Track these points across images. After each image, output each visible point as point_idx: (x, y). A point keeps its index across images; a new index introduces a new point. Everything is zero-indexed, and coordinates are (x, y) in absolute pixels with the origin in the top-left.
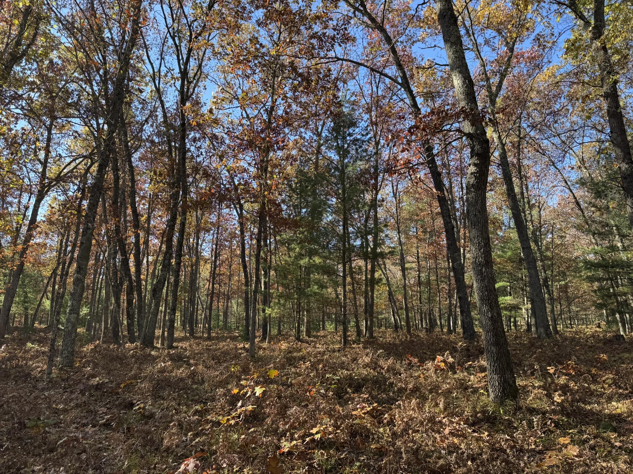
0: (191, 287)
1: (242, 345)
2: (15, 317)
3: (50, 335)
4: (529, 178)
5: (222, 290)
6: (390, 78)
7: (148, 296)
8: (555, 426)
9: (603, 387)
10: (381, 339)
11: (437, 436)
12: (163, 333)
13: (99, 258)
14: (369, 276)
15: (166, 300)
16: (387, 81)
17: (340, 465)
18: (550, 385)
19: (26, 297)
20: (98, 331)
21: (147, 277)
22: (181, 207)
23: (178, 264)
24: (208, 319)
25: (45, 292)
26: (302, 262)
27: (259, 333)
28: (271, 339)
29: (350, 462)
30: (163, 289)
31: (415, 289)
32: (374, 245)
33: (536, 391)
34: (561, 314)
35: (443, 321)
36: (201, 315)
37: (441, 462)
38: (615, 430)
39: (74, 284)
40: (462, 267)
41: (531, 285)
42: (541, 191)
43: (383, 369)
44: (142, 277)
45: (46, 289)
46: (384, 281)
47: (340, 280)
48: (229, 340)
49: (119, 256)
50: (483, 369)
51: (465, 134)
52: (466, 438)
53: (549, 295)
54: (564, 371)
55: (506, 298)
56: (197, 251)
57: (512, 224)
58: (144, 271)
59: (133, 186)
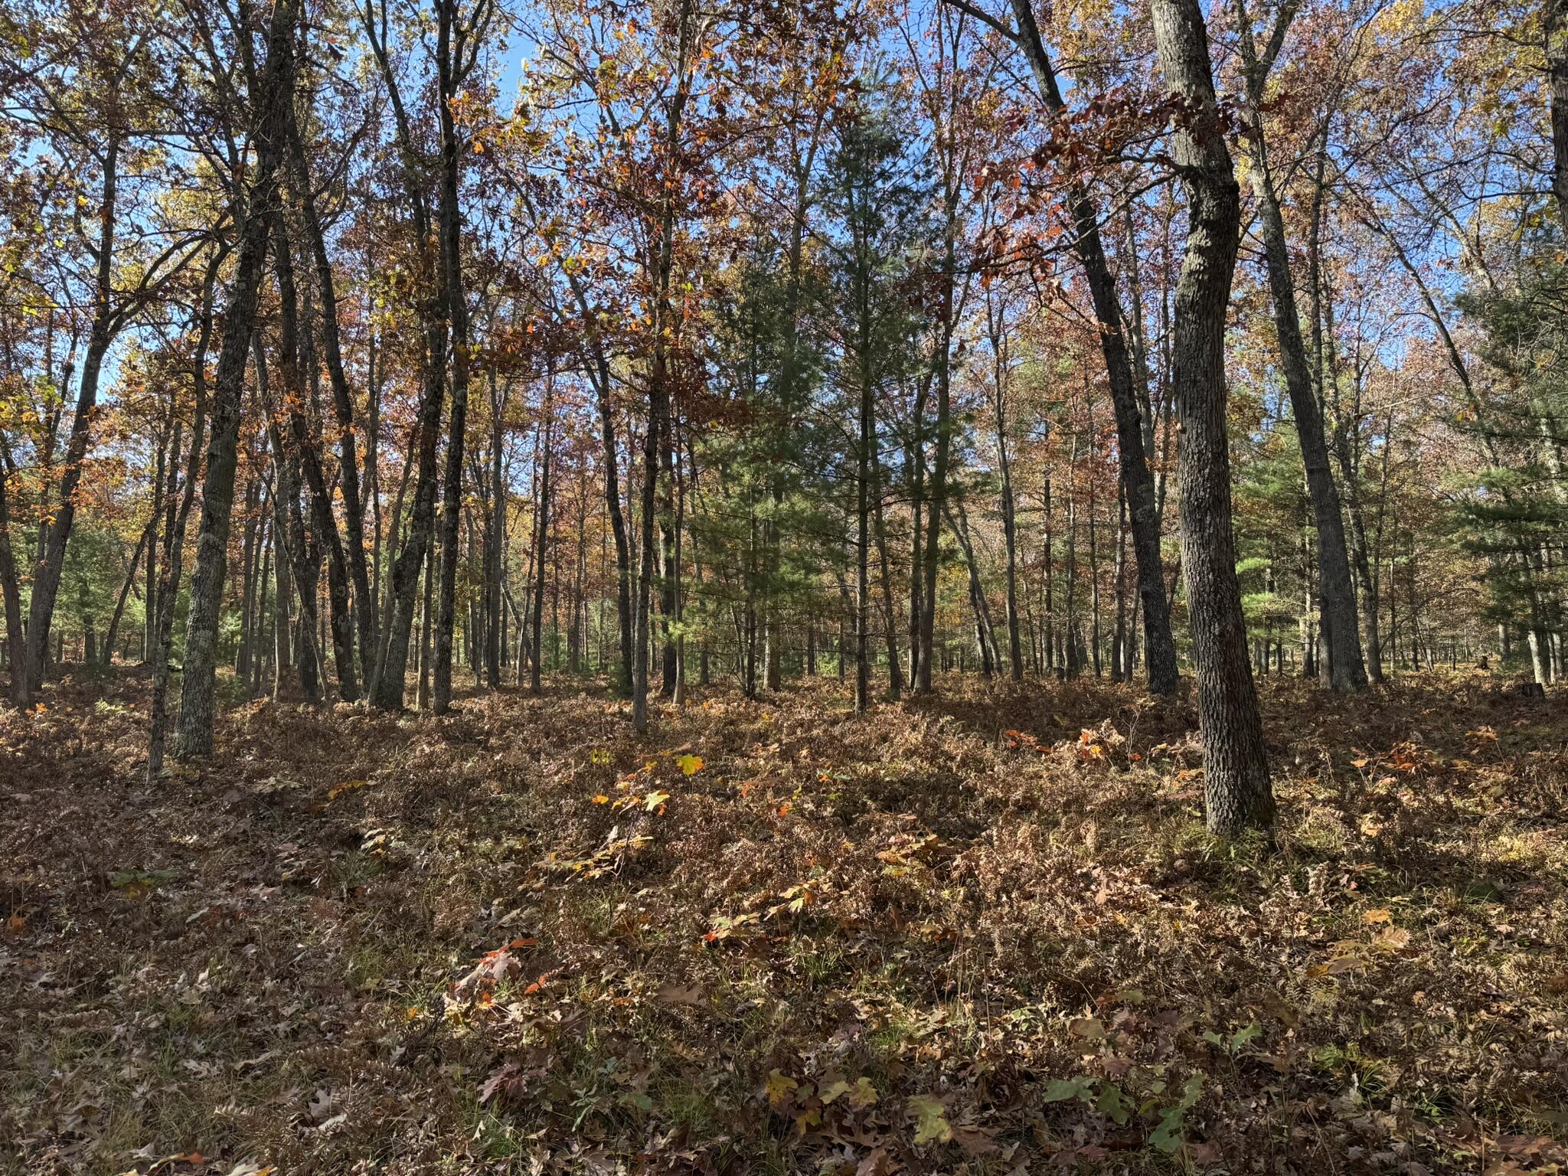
0: (487, 570)
1: (615, 708)
2: (61, 642)
3: (151, 683)
4: (1336, 292)
5: (564, 579)
6: (990, 20)
7: (383, 591)
8: (1359, 888)
9: (1481, 803)
10: (950, 695)
11: (1077, 907)
12: (425, 676)
13: (257, 499)
14: (924, 544)
15: (428, 599)
16: (982, 28)
17: (848, 969)
18: (1352, 797)
19: (85, 592)
20: (265, 673)
21: (377, 544)
22: (452, 368)
23: (453, 511)
24: (532, 647)
25: (131, 580)
26: (758, 510)
27: (657, 681)
28: (685, 692)
29: (873, 963)
30: (418, 572)
31: (1037, 576)
32: (937, 466)
33: (1317, 810)
34: (1392, 636)
35: (1102, 654)
36: (513, 638)
37: (1086, 963)
38: (1500, 898)
39: (199, 558)
40: (1156, 520)
41: (1325, 563)
42: (1365, 326)
43: (952, 759)
44: (366, 544)
45: (132, 574)
46: (962, 556)
47: (852, 550)
48: (583, 695)
49: (305, 492)
50: (1193, 761)
51: (1179, 170)
52: (1145, 913)
53: (1368, 588)
54: (1390, 765)
55: (1260, 596)
56: (497, 483)
57: (1287, 411)
58: (368, 529)
59: (330, 314)
